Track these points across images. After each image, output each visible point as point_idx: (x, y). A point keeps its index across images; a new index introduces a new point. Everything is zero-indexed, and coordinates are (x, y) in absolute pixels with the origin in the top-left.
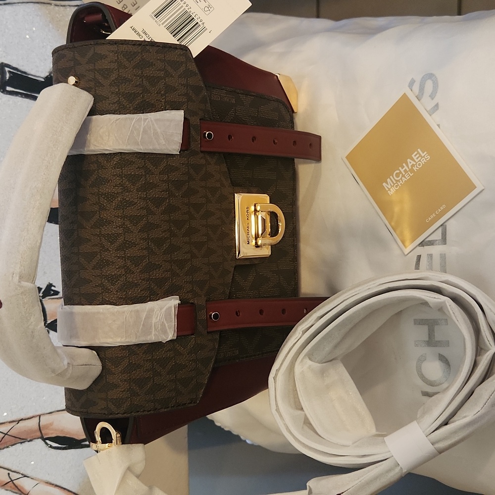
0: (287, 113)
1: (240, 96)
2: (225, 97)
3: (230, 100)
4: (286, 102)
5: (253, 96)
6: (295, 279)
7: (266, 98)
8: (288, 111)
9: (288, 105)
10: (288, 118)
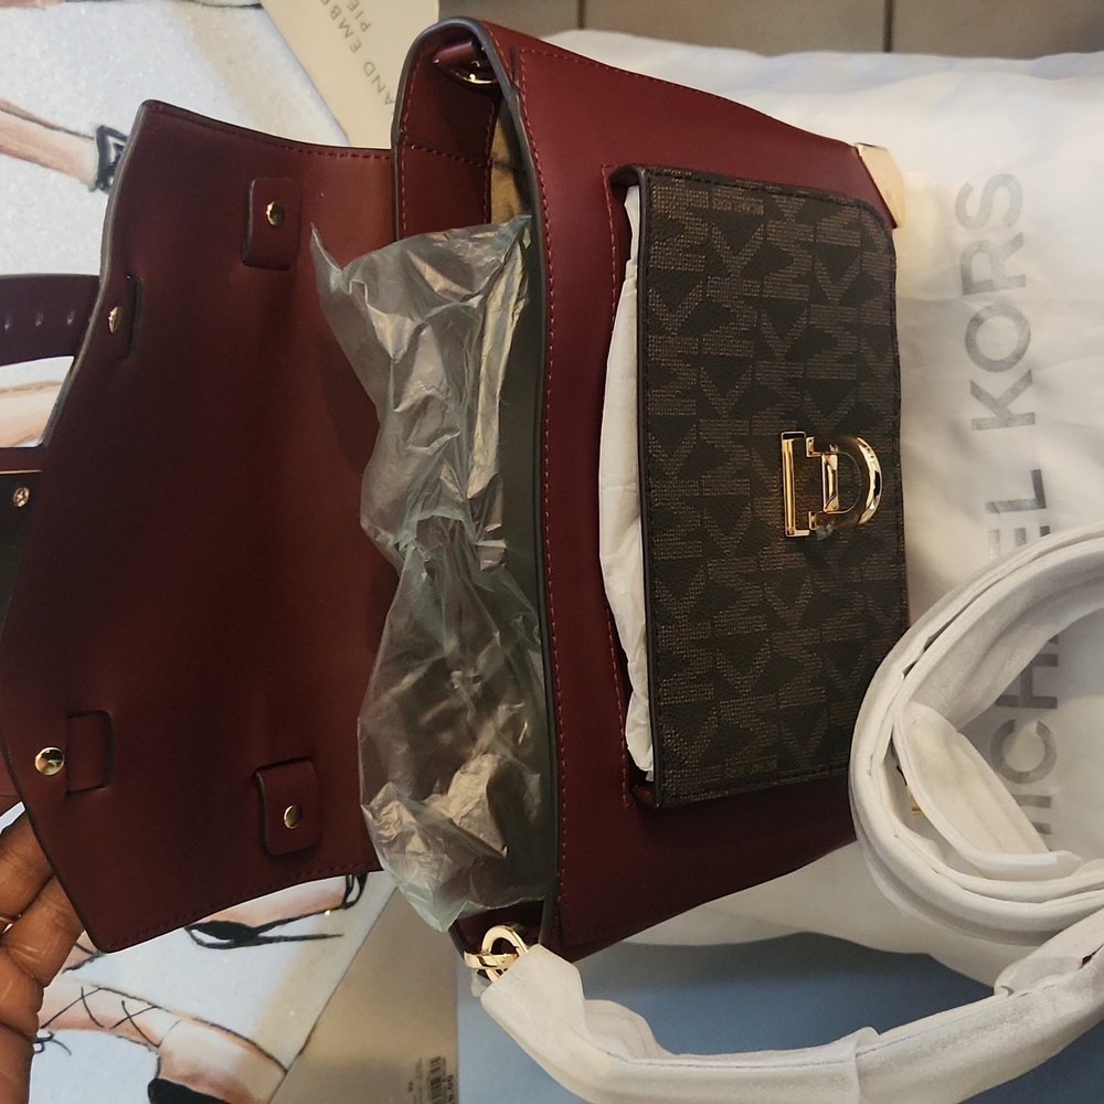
0: (880, 232)
1: (774, 199)
2: (743, 201)
3: (752, 208)
4: (878, 207)
5: (805, 196)
6: (902, 601)
7: (831, 200)
8: (883, 227)
9: (883, 214)
10: (881, 241)
